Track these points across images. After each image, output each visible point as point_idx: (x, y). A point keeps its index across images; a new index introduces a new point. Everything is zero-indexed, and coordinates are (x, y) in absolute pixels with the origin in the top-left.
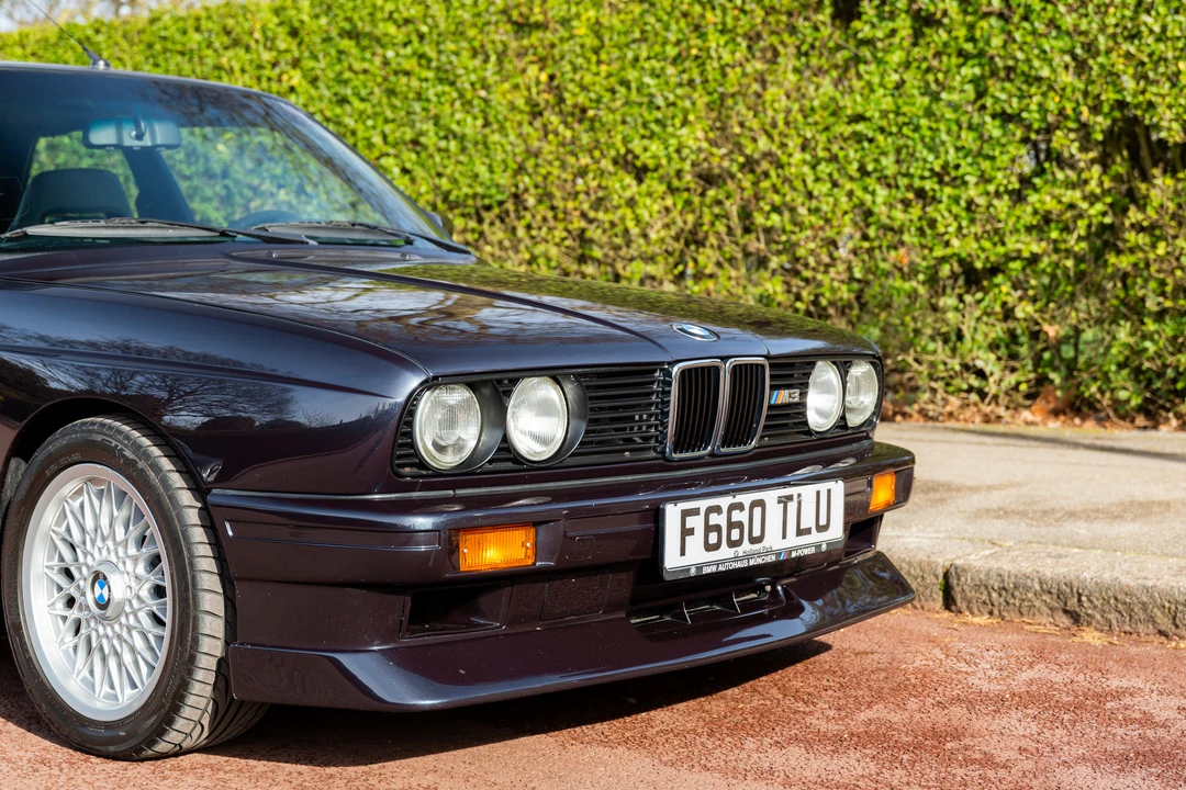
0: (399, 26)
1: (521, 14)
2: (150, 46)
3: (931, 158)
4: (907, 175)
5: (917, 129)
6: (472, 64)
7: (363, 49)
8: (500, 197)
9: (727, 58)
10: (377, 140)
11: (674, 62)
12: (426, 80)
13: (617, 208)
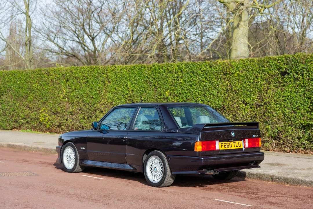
0: (202, 72)
1: (225, 71)
2: (152, 71)
3: (296, 105)
4: (291, 108)
5: (294, 99)
6: (216, 80)
7: (195, 76)
8: (220, 107)
9: (262, 83)
10: (197, 94)
11: (252, 83)
12: (207, 83)
13: (242, 110)
